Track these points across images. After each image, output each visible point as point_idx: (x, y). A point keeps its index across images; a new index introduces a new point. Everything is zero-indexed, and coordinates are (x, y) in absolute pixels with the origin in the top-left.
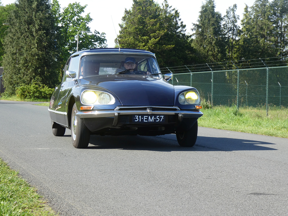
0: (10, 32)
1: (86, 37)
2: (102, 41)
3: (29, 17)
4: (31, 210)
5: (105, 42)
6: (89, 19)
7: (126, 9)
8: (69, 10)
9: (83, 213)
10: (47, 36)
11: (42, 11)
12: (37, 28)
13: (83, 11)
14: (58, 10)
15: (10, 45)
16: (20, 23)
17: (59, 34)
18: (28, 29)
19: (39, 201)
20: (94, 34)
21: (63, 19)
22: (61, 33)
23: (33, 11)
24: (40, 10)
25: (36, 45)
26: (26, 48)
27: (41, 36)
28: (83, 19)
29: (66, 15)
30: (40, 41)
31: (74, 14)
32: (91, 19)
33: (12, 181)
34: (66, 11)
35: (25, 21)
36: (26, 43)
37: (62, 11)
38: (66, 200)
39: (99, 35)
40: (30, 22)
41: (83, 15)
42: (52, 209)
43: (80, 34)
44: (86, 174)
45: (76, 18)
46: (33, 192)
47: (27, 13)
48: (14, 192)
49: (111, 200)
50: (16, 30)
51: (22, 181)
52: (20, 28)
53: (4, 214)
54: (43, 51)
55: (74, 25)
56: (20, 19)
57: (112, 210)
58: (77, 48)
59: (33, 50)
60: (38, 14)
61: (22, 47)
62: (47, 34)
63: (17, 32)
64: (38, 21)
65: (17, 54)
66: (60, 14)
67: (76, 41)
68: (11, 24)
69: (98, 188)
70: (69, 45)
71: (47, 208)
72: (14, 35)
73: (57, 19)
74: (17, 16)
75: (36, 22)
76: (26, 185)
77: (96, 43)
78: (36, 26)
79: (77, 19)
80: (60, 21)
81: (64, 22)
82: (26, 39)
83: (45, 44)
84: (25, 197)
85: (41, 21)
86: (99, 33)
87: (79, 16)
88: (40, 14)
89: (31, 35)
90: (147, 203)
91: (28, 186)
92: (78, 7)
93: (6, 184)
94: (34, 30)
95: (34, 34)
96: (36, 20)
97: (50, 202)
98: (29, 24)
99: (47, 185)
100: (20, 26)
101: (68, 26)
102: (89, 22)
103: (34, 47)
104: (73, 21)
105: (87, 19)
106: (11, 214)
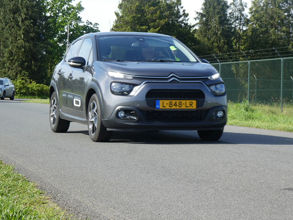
1: (78, 28)
3: (14, 5)
4: (33, 206)
6: (80, 8)
9: (94, 209)
12: (23, 17)
16: (5, 12)
17: (47, 24)
18: (14, 18)
19: (42, 197)
20: (86, 24)
21: (51, 8)
22: (49, 24)
25: (23, 36)
26: (12, 40)
27: (27, 26)
28: (73, 8)
29: (55, 3)
30: (26, 33)
31: (63, 2)
32: (83, 8)
33: (7, 176)
35: (10, 10)
36: (11, 34)
38: (73, 195)
39: (92, 26)
40: (16, 11)
42: (58, 206)
43: (71, 24)
45: (65, 7)
46: (33, 187)
47: (13, 1)
48: (11, 187)
49: (124, 196)
51: (19, 176)
52: (5, 18)
53: (4, 209)
55: (63, 14)
56: (4, 8)
57: (127, 206)
58: (67, 40)
59: (19, 41)
61: (7, 38)
62: (34, 24)
63: (2, 22)
64: (25, 10)
66: (48, 3)
67: (67, 33)
69: (108, 184)
70: (58, 37)
71: (51, 205)
73: (45, 7)
75: (22, 11)
78: (23, 15)
79: (67, 8)
80: (49, 10)
81: (52, 11)
82: (11, 30)
83: (32, 35)
84: (24, 192)
85: (27, 10)
87: (69, 5)
88: (27, 2)
89: (16, 25)
90: (167, 199)
91: (26, 181)
93: (0, 179)
94: (20, 19)
95: (20, 24)
96: (22, 8)
97: (55, 198)
98: (14, 13)
99: (48, 180)
100: (5, 15)
101: (57, 16)
102: (80, 11)
103: (20, 38)
104: (63, 11)
105: (78, 8)
106: (12, 209)
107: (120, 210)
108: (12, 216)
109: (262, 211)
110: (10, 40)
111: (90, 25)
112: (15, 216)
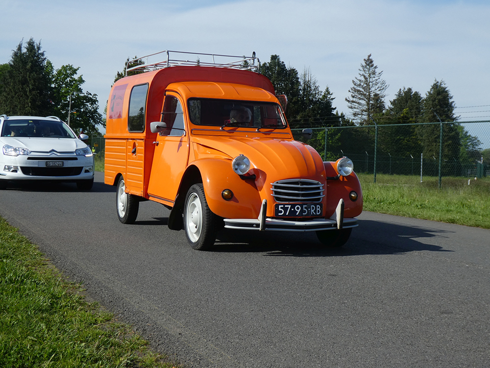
0: (5, 91)
1: (79, 98)
2: (93, 101)
3: (23, 77)
4: (34, 268)
5: (96, 103)
6: (81, 81)
7: (118, 72)
8: (62, 71)
9: (88, 271)
10: (40, 96)
11: (36, 72)
12: (31, 88)
13: (76, 73)
14: (51, 71)
15: (4, 104)
16: (15, 83)
17: (52, 94)
18: (22, 89)
19: (42, 258)
20: (86, 94)
21: (56, 80)
22: (54, 93)
23: (27, 72)
24: (34, 71)
25: (30, 104)
26: (20, 107)
27: (34, 95)
28: (75, 81)
29: (59, 76)
30: (33, 101)
31: (67, 76)
32: (84, 81)
33: (12, 237)
34: (60, 72)
35: (19, 81)
36: (20, 102)
37: (55, 72)
38: (69, 257)
39: (91, 97)
40: (24, 82)
41: (76, 77)
42: (56, 267)
43: (73, 94)
44: (86, 232)
45: (68, 79)
46: (35, 249)
47: (21, 73)
48: (15, 249)
49: (115, 258)
50: (10, 90)
51: (23, 238)
52: (14, 88)
53: (8, 273)
54: (37, 110)
55: (66, 86)
56: (14, 79)
57: (117, 269)
58: (69, 108)
59: (26, 109)
60: (32, 75)
61: (16, 106)
62: (41, 94)
63: (12, 91)
64: (32, 81)
65: (11, 112)
66: (53, 75)
67: (69, 102)
68: (5, 84)
69: (100, 246)
70: (61, 105)
71: (50, 266)
72: (8, 94)
73: (50, 79)
74: (11, 76)
75: (30, 82)
76: (27, 242)
77: (88, 104)
78: (30, 86)
79: (70, 80)
80: (53, 82)
81: (57, 83)
82: (20, 99)
83: (38, 103)
84: (27, 254)
85: (34, 82)
86: (91, 94)
87: (71, 78)
88: (34, 74)
89: (25, 94)
90: (151, 261)
91: (29, 243)
92: (71, 69)
93: (6, 240)
94: (28, 90)
95: (28, 93)
96: (30, 80)
97: (53, 260)
98: (23, 84)
99: (49, 242)
100: (15, 86)
101: (61, 87)
102: (81, 83)
103: (27, 106)
104: (66, 82)
105: (79, 81)
106: (15, 274)
107: (110, 272)
108: (15, 280)
109: (231, 273)
110: (19, 107)
111: (90, 96)
112: (18, 280)
